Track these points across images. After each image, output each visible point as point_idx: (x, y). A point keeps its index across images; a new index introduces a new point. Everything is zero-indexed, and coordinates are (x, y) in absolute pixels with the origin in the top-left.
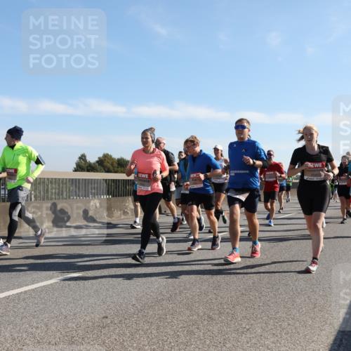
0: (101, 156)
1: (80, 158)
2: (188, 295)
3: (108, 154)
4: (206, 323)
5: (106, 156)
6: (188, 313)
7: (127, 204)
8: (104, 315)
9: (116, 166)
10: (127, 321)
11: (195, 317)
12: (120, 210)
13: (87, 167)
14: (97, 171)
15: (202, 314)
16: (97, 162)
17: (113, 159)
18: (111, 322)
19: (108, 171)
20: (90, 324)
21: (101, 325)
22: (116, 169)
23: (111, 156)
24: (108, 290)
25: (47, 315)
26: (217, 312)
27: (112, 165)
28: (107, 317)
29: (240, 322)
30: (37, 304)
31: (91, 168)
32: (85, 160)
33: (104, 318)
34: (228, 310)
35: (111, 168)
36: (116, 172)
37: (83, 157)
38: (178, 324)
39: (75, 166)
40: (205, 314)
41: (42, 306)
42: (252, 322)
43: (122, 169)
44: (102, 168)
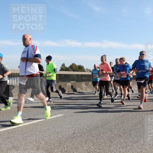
0: (71, 64)
1: (62, 65)
2: (110, 125)
3: (74, 64)
4: (118, 137)
5: (73, 64)
6: (110, 133)
7: (83, 85)
8: (74, 132)
9: (78, 68)
10: (83, 136)
11: (113, 135)
12: (80, 88)
13: (65, 69)
14: (70, 71)
15: (116, 134)
16: (70, 67)
17: (76, 66)
18: (77, 136)
19: (74, 71)
20: (68, 136)
21: (73, 137)
22: (77, 70)
23: (75, 64)
24: (75, 122)
25: (50, 131)
26: (123, 133)
27: (76, 68)
28: (75, 134)
29: (133, 138)
30: (45, 127)
31: (67, 69)
32: (64, 66)
33: (73, 134)
34: (128, 132)
35: (76, 69)
36: (78, 71)
37: (63, 65)
38: (106, 138)
39: (60, 69)
40: (117, 133)
41: (47, 128)
42: (139, 138)
43: (80, 70)
44: (72, 70)
